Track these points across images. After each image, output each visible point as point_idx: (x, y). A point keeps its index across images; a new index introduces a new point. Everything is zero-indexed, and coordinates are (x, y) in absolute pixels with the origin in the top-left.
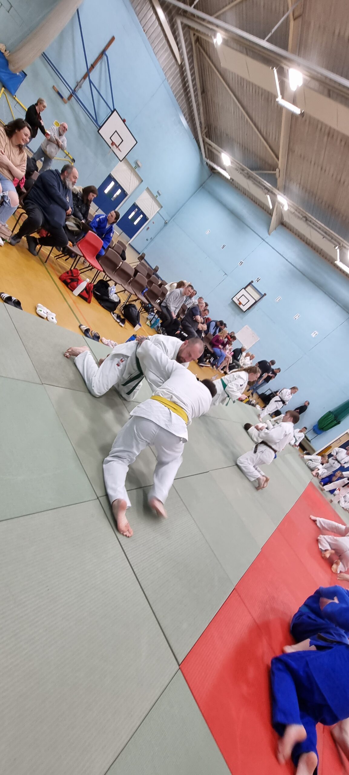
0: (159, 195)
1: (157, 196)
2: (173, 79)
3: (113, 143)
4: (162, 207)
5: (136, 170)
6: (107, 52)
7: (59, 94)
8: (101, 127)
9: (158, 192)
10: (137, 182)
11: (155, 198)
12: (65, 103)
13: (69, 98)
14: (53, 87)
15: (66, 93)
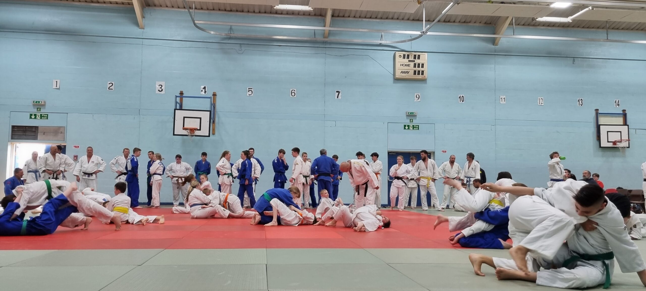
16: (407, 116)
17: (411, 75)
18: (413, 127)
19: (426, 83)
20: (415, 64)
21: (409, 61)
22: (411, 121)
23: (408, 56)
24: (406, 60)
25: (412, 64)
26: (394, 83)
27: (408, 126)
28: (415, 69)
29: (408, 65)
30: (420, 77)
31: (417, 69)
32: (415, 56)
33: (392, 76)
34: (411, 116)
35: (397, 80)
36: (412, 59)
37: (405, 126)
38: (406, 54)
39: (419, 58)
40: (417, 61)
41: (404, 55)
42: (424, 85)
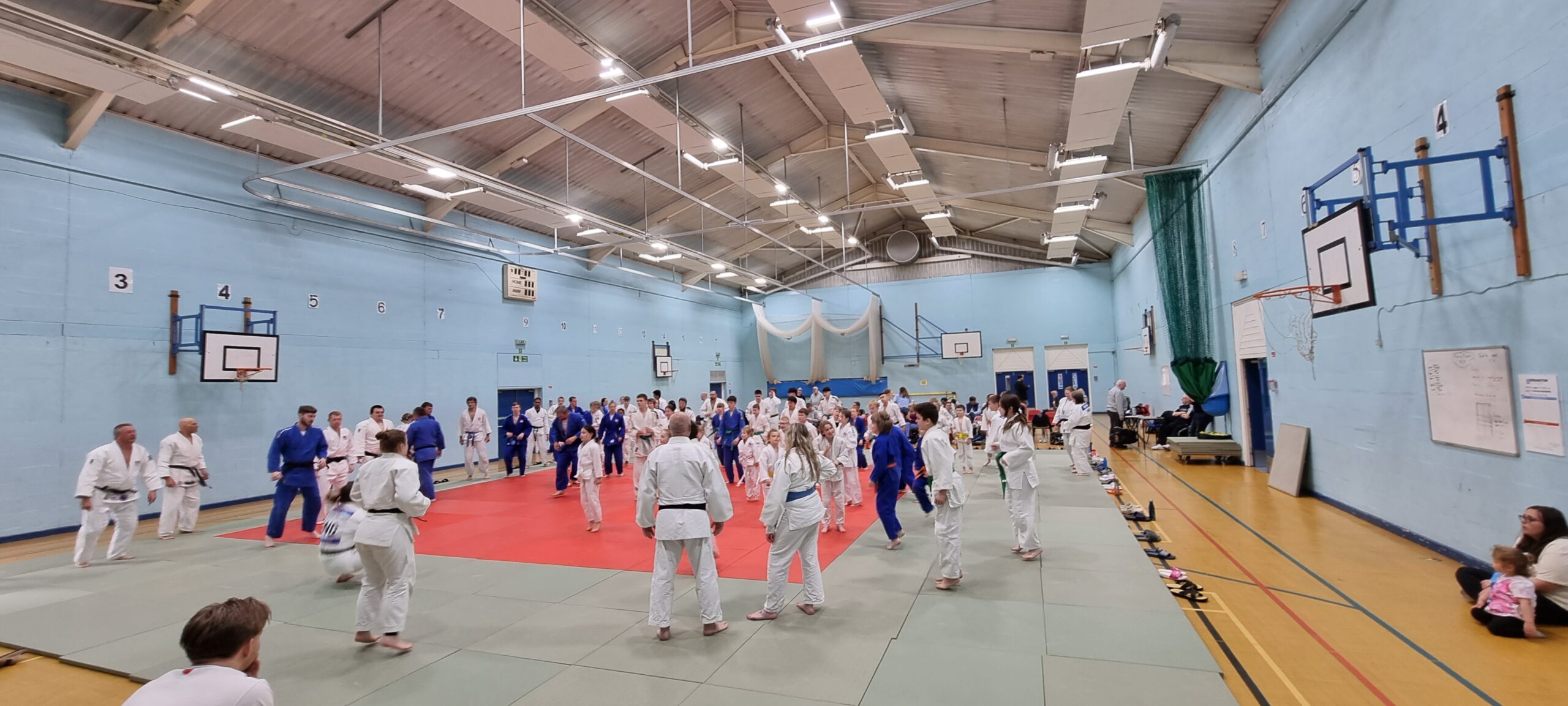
0: (1067, 338)
1: (1066, 343)
2: (979, 267)
3: (962, 353)
4: (1087, 344)
5: (1015, 346)
6: (918, 314)
7: (910, 366)
8: (942, 354)
9: (1063, 339)
10: (1030, 354)
11: (1066, 346)
12: (918, 366)
13: (918, 361)
14: (905, 366)
15: (914, 361)
16: (517, 345)
17: (521, 295)
18: (523, 359)
19: (533, 305)
20: (526, 282)
21: (521, 278)
22: (520, 352)
23: (519, 270)
24: (518, 276)
25: (523, 281)
26: (503, 302)
27: (518, 357)
28: (526, 288)
29: (520, 283)
30: (530, 298)
31: (527, 288)
32: (526, 272)
33: (501, 294)
34: (521, 345)
35: (507, 299)
36: (523, 276)
37: (514, 357)
38: (518, 268)
39: (529, 275)
40: (528, 279)
41: (516, 270)
42: (532, 307)
